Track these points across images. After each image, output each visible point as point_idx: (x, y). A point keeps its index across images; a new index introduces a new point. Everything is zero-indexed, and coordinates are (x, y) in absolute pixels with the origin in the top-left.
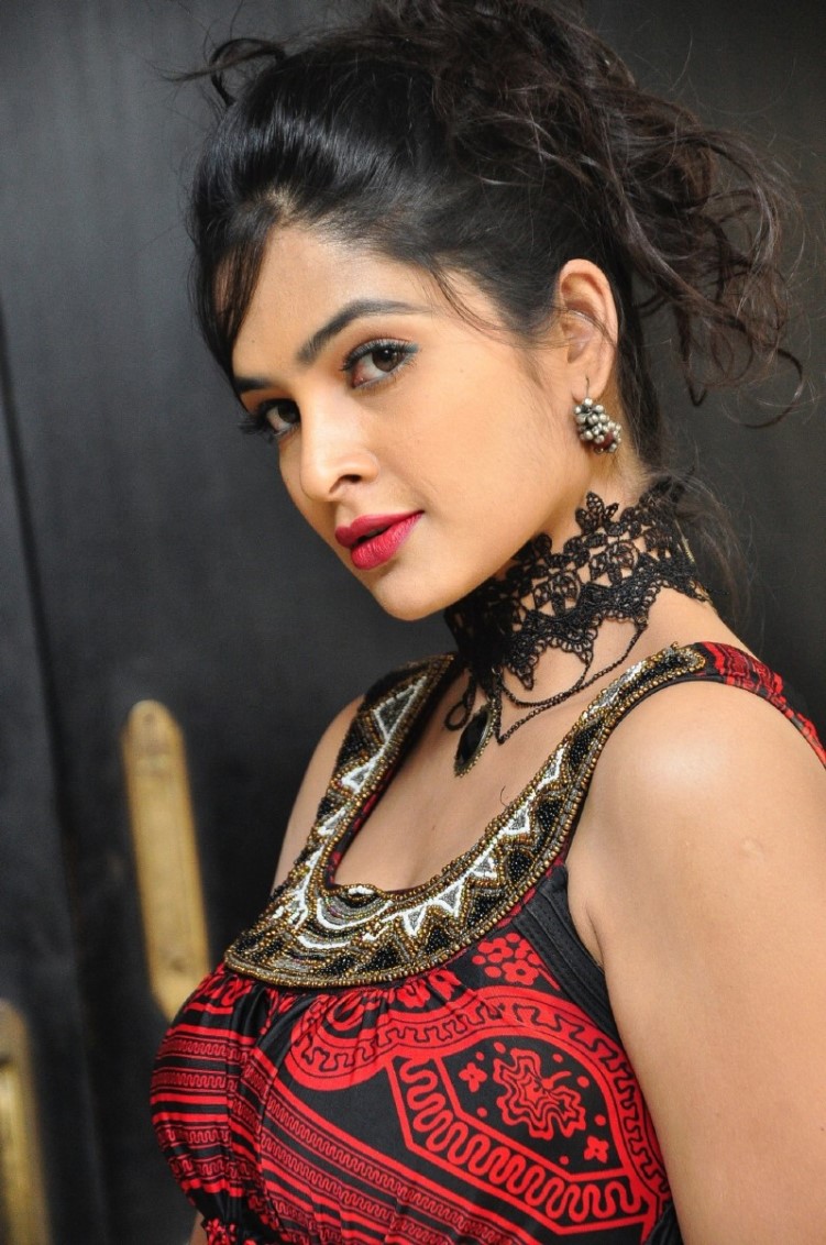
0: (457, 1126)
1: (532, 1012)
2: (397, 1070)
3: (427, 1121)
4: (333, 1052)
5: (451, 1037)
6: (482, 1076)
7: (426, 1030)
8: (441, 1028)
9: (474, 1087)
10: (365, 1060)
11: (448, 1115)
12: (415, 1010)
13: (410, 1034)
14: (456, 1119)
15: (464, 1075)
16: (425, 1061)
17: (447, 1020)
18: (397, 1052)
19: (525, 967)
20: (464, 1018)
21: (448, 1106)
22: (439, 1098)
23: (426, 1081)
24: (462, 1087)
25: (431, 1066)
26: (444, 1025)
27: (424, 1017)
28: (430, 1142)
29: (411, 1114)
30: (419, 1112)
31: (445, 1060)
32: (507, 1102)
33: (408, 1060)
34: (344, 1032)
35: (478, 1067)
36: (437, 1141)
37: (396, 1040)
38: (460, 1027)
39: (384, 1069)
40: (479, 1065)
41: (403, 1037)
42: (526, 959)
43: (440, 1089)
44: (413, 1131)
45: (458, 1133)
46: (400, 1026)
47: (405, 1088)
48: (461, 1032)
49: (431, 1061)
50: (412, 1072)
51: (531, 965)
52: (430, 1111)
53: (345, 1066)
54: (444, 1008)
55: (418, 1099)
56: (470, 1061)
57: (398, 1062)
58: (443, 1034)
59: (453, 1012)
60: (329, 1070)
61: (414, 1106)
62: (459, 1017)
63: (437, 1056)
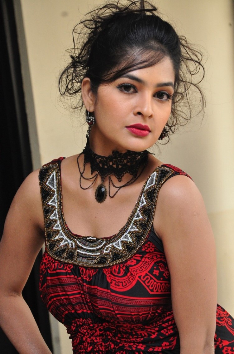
0: (158, 284)
1: (156, 256)
2: (140, 279)
3: (152, 286)
4: (123, 281)
5: (147, 267)
6: (158, 271)
7: (140, 268)
8: (143, 266)
9: (158, 275)
10: (132, 280)
11: (155, 283)
12: (135, 265)
13: (138, 270)
14: (157, 283)
15: (154, 273)
16: (145, 274)
17: (143, 264)
18: (138, 275)
19: (152, 248)
20: (147, 262)
21: (155, 281)
22: (152, 280)
23: (147, 278)
24: (155, 276)
25: (147, 275)
26: (144, 265)
27: (138, 265)
28: (154, 290)
29: (148, 287)
30: (149, 286)
31: (148, 272)
32: (165, 274)
33: (141, 276)
34: (122, 276)
35: (156, 270)
36: (156, 289)
37: (136, 273)
38: (147, 264)
39: (138, 280)
40: (156, 269)
41: (137, 272)
42: (152, 247)
43: (151, 278)
44: (150, 290)
45: (159, 285)
46: (135, 270)
47: (144, 282)
48: (148, 265)
49: (146, 274)
50: (144, 278)
51: (153, 247)
52: (152, 284)
53: (128, 283)
54: (141, 262)
55: (148, 283)
56: (154, 270)
57: (140, 277)
58: (145, 267)
59: (144, 262)
60: (125, 286)
61: (148, 285)
62: (146, 262)
63: (147, 272)
